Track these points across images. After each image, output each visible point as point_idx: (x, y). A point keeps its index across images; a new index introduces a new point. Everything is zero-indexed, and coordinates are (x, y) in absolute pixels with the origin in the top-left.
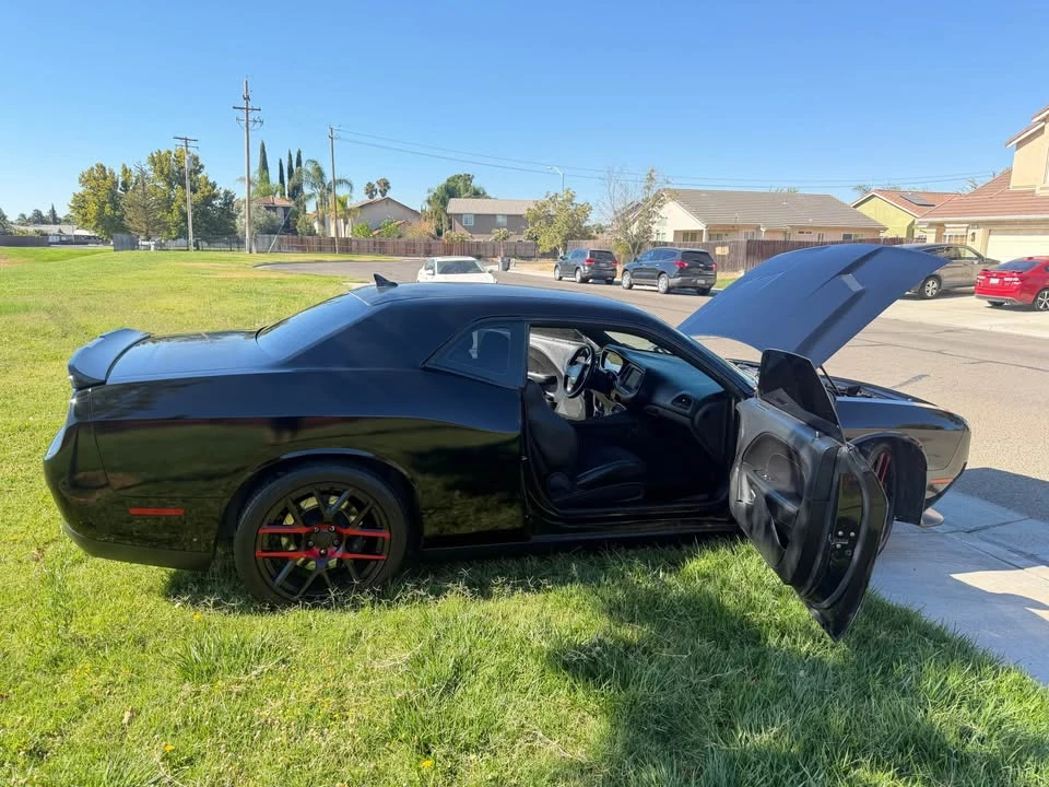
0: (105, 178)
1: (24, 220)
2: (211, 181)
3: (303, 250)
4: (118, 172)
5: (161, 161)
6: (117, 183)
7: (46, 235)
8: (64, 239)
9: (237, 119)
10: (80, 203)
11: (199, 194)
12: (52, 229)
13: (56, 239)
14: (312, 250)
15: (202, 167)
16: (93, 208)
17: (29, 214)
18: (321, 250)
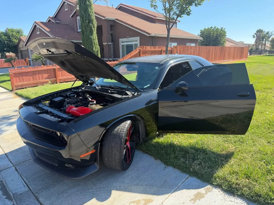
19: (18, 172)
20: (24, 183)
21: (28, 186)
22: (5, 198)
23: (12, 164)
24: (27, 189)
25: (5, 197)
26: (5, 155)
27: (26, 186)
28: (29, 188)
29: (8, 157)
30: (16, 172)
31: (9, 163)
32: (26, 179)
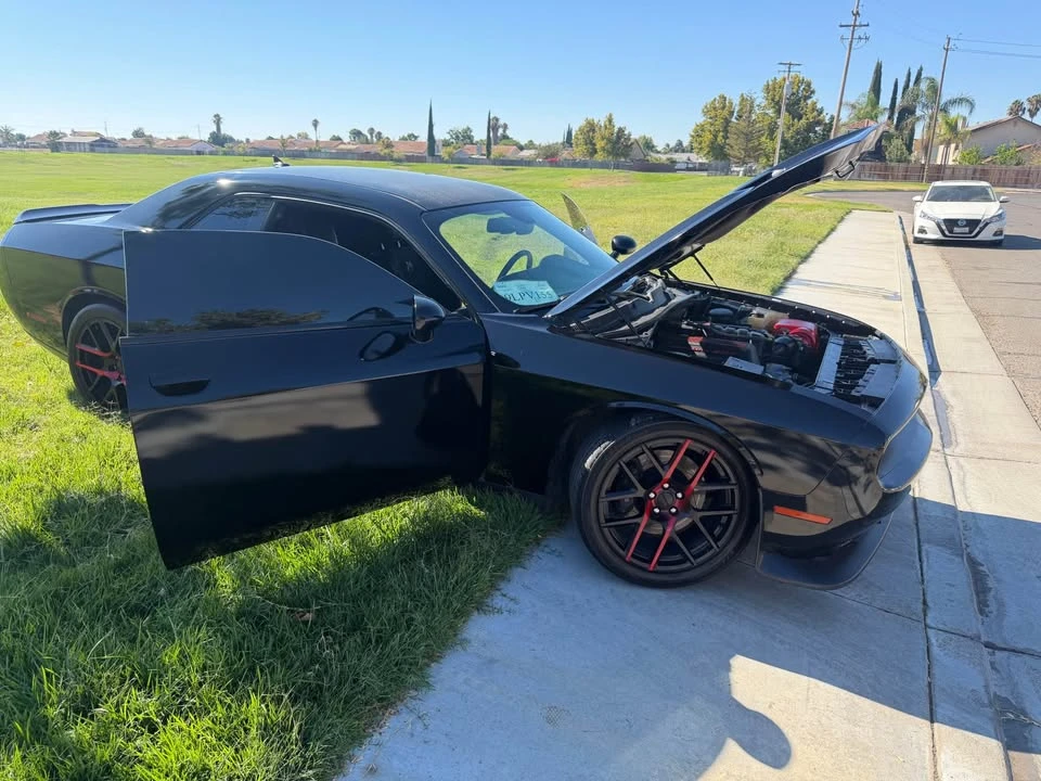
0: (723, 108)
1: (668, 150)
2: (819, 106)
3: (885, 178)
4: (736, 102)
5: (774, 89)
6: (733, 112)
7: (674, 162)
8: (690, 166)
9: (842, 38)
10: (698, 133)
11: (803, 121)
12: (681, 157)
13: (684, 166)
14: (895, 179)
15: (813, 92)
16: (708, 137)
17: (672, 145)
18: (906, 178)
19: (924, 595)
20: (924, 559)
21: (920, 552)
22: (982, 565)
23: (928, 638)
24: (925, 547)
25: (981, 568)
26: (939, 711)
27: (923, 554)
28: (919, 547)
29: (930, 684)
30: (928, 599)
31: (935, 650)
32: (914, 562)
